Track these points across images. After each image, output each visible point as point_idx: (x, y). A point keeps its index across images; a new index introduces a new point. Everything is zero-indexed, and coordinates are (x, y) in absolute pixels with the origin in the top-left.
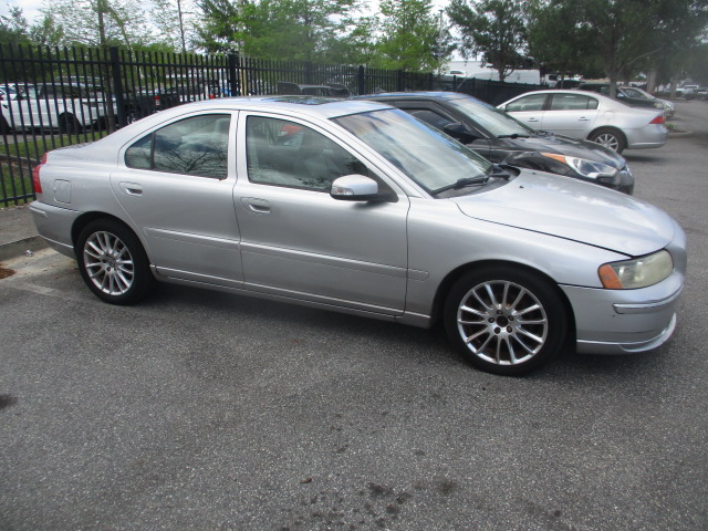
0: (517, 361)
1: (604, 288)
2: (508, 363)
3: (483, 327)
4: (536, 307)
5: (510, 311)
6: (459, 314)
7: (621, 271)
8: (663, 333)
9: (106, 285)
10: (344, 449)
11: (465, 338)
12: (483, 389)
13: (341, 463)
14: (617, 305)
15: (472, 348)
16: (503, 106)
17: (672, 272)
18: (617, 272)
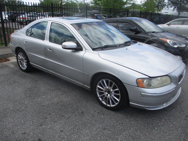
0: (112, 106)
1: (138, 87)
2: (109, 106)
3: (103, 93)
4: (117, 89)
5: (110, 89)
6: (97, 88)
7: (145, 81)
8: (165, 104)
9: (22, 66)
10: (42, 125)
11: (99, 96)
12: (99, 113)
13: (38, 129)
14: (142, 93)
15: (100, 99)
16: (169, 23)
17: (170, 84)
18: (143, 81)
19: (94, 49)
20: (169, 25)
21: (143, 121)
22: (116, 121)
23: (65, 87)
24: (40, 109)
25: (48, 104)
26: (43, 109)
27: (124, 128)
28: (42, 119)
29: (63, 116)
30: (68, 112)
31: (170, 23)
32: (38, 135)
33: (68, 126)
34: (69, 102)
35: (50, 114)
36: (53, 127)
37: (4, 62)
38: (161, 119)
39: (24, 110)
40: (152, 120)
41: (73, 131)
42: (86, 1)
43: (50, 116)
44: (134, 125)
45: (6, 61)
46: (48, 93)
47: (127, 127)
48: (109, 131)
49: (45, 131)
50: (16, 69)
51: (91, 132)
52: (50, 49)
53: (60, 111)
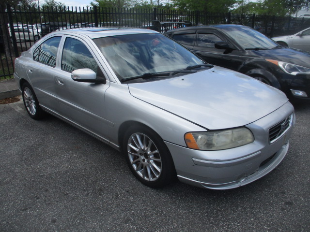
0: (151, 179)
1: (187, 147)
2: (147, 179)
3: (138, 157)
4: (156, 151)
5: (147, 151)
6: (128, 148)
7: (200, 137)
8: (243, 180)
9: (30, 110)
10: (27, 209)
11: (132, 161)
12: (127, 192)
13: (17, 216)
14: (194, 159)
15: (135, 167)
16: (300, 32)
17: (252, 142)
18: (196, 138)
19: (123, 81)
20: (301, 36)
21: (201, 210)
22: (152, 208)
23: (88, 145)
24: (34, 181)
25: (50, 174)
26: (39, 182)
27: (162, 221)
28: (31, 199)
29: (66, 195)
30: (77, 189)
31: (303, 32)
32: (13, 227)
33: (67, 212)
34: (85, 170)
35: (47, 190)
36: (44, 213)
37: (9, 102)
38: (236, 206)
39: (8, 183)
40: (220, 207)
41: (72, 221)
42: (162, 2)
43: (45, 194)
44: (182, 216)
45: (13, 102)
46: (57, 155)
47: (169, 220)
48: (134, 224)
49: (27, 220)
50: (23, 114)
51: (102, 225)
52: (61, 82)
53: (64, 186)
